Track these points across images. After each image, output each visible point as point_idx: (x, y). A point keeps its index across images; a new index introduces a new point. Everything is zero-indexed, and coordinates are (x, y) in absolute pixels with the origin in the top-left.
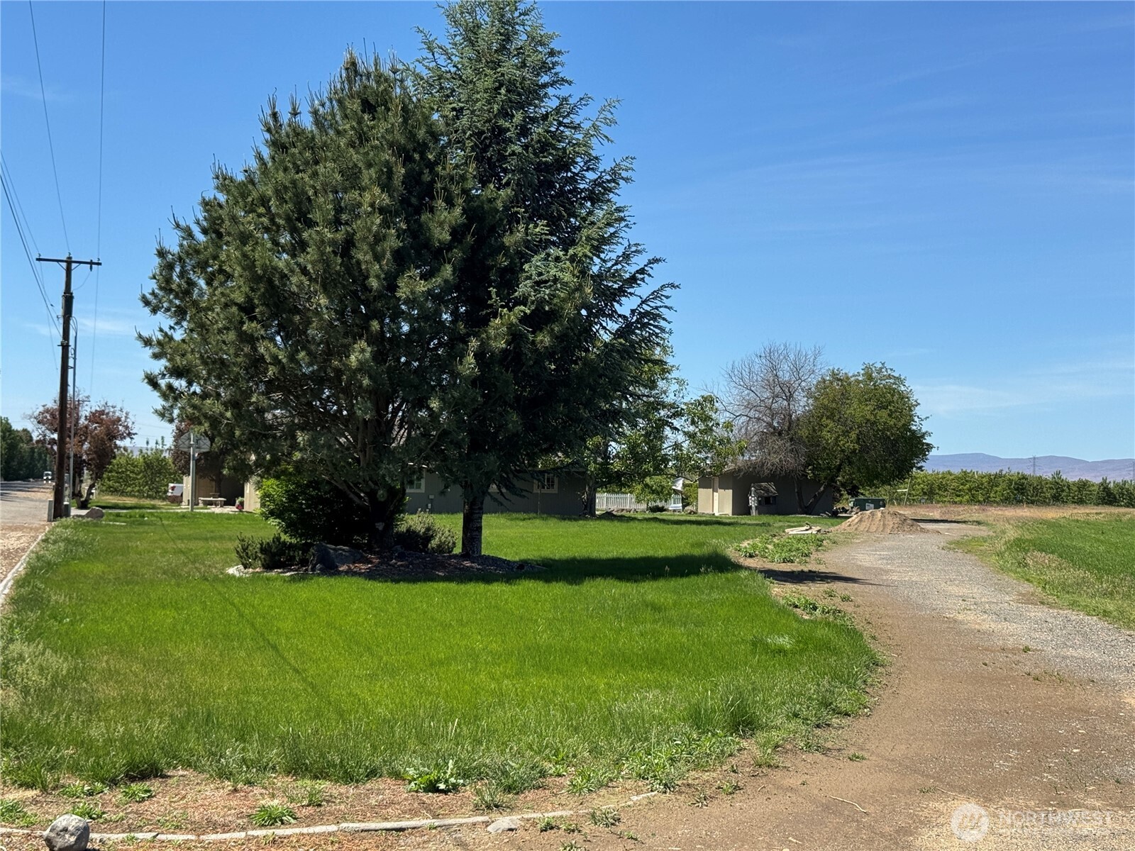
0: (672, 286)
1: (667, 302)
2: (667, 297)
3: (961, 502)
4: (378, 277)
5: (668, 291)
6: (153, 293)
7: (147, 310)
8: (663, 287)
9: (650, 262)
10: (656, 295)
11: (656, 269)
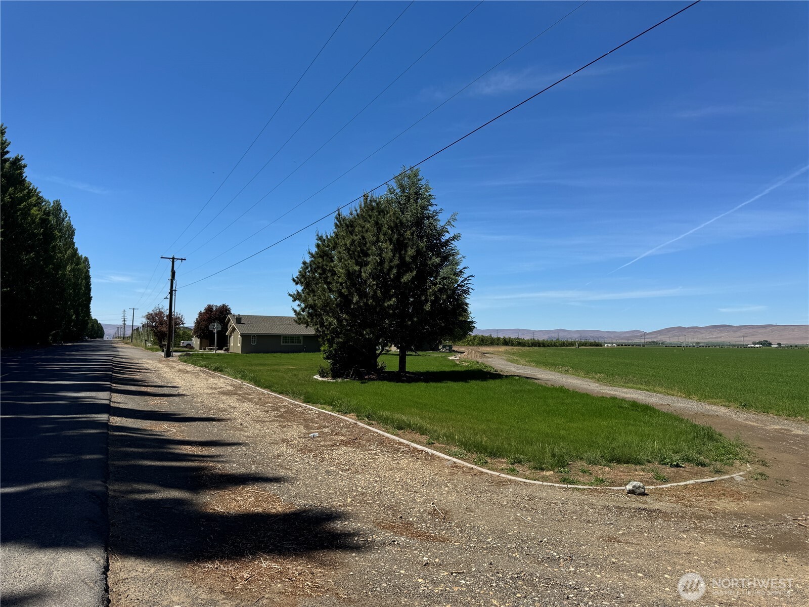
0: (472, 276)
1: (470, 282)
2: (470, 280)
3: (465, 345)
4: (394, 274)
5: (470, 278)
6: (297, 277)
7: (294, 283)
8: (469, 277)
9: (463, 268)
10: (466, 279)
11: (465, 271)
